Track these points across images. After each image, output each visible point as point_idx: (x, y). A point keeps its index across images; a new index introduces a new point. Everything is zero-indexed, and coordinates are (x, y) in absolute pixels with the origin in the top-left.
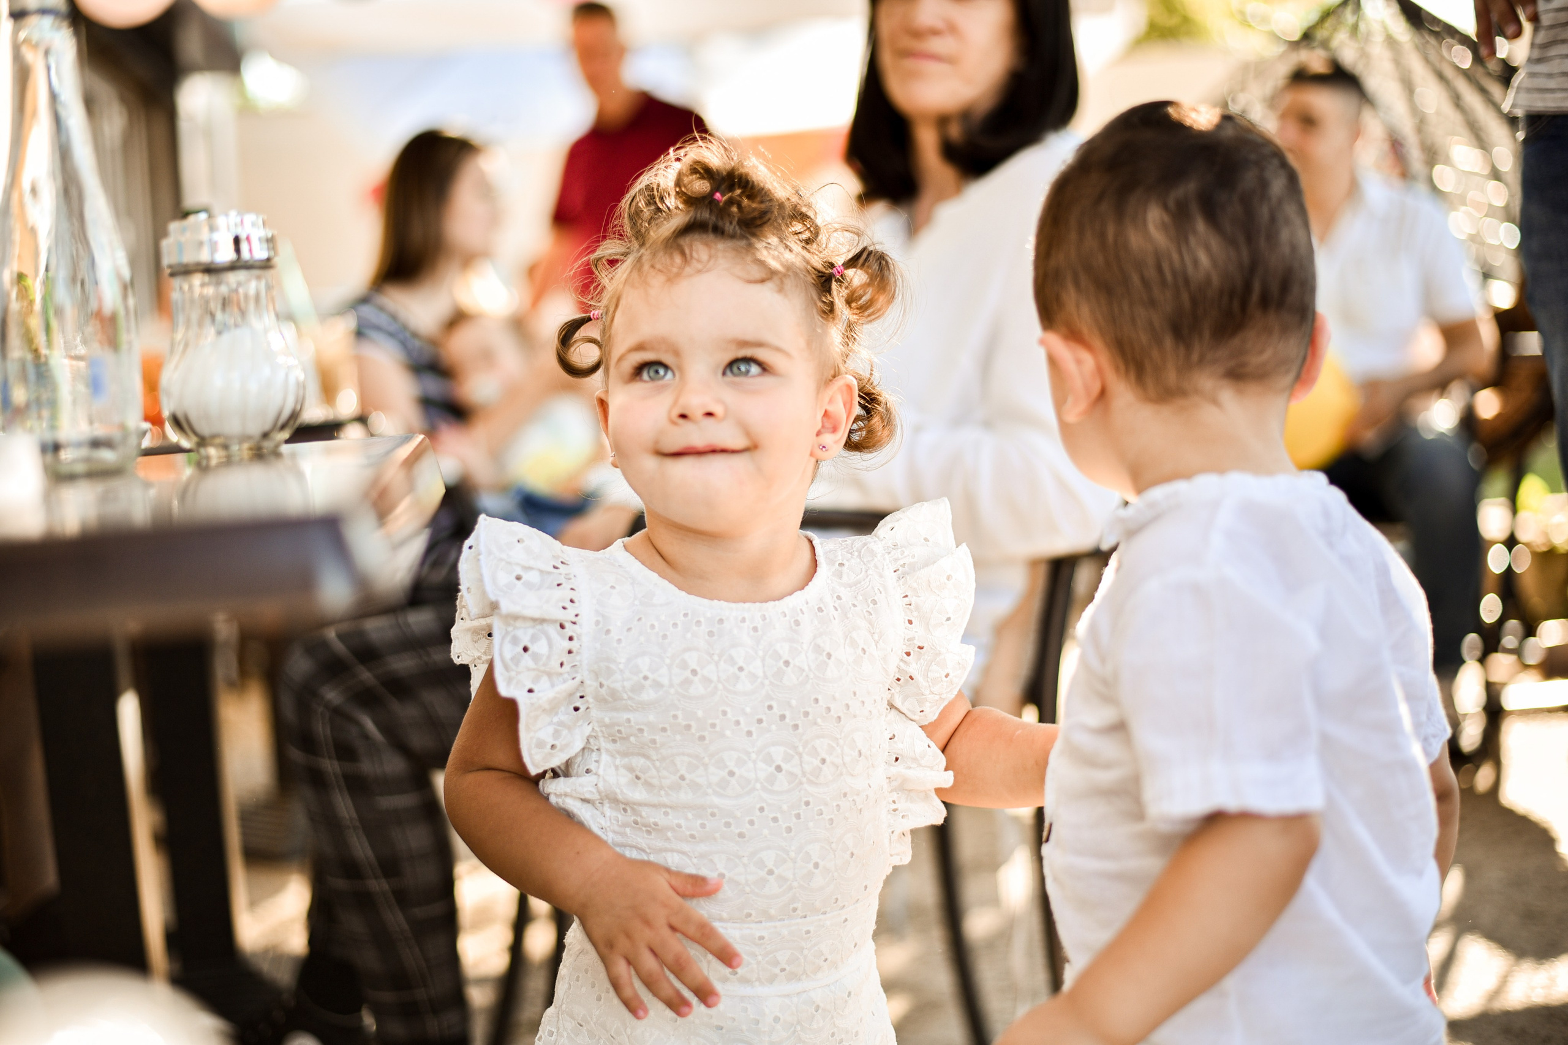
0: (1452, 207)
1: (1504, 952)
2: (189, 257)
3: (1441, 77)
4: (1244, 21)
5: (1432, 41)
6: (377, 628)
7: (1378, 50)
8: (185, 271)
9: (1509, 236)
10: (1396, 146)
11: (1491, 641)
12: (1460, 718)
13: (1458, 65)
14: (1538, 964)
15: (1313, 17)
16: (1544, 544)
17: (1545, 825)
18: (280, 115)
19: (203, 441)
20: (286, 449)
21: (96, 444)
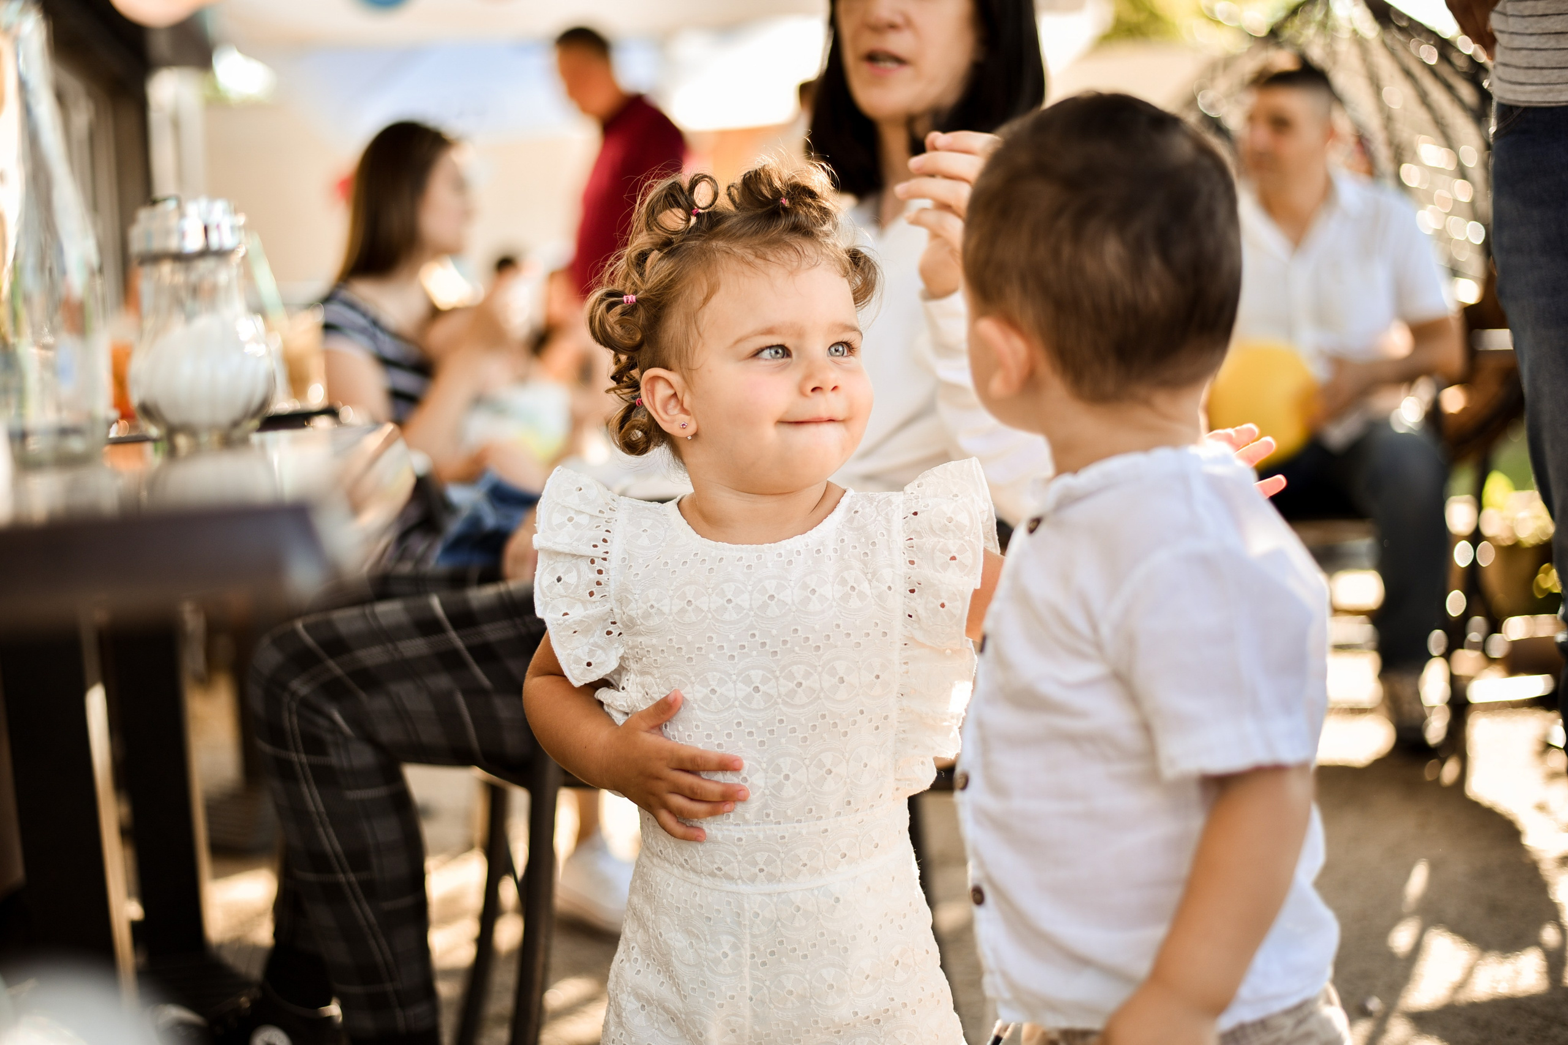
0: (1421, 205)
1: (1468, 946)
2: (157, 245)
3: (1408, 74)
4: (1213, 20)
5: (1400, 37)
6: (347, 620)
7: (1346, 49)
8: (155, 258)
9: (1475, 234)
10: (1362, 142)
11: (1457, 638)
12: (1427, 711)
13: (1425, 61)
14: (1503, 958)
15: (1281, 14)
16: (1508, 538)
17: (1511, 818)
18: (251, 107)
19: (172, 431)
20: (256, 438)
21: (64, 432)
